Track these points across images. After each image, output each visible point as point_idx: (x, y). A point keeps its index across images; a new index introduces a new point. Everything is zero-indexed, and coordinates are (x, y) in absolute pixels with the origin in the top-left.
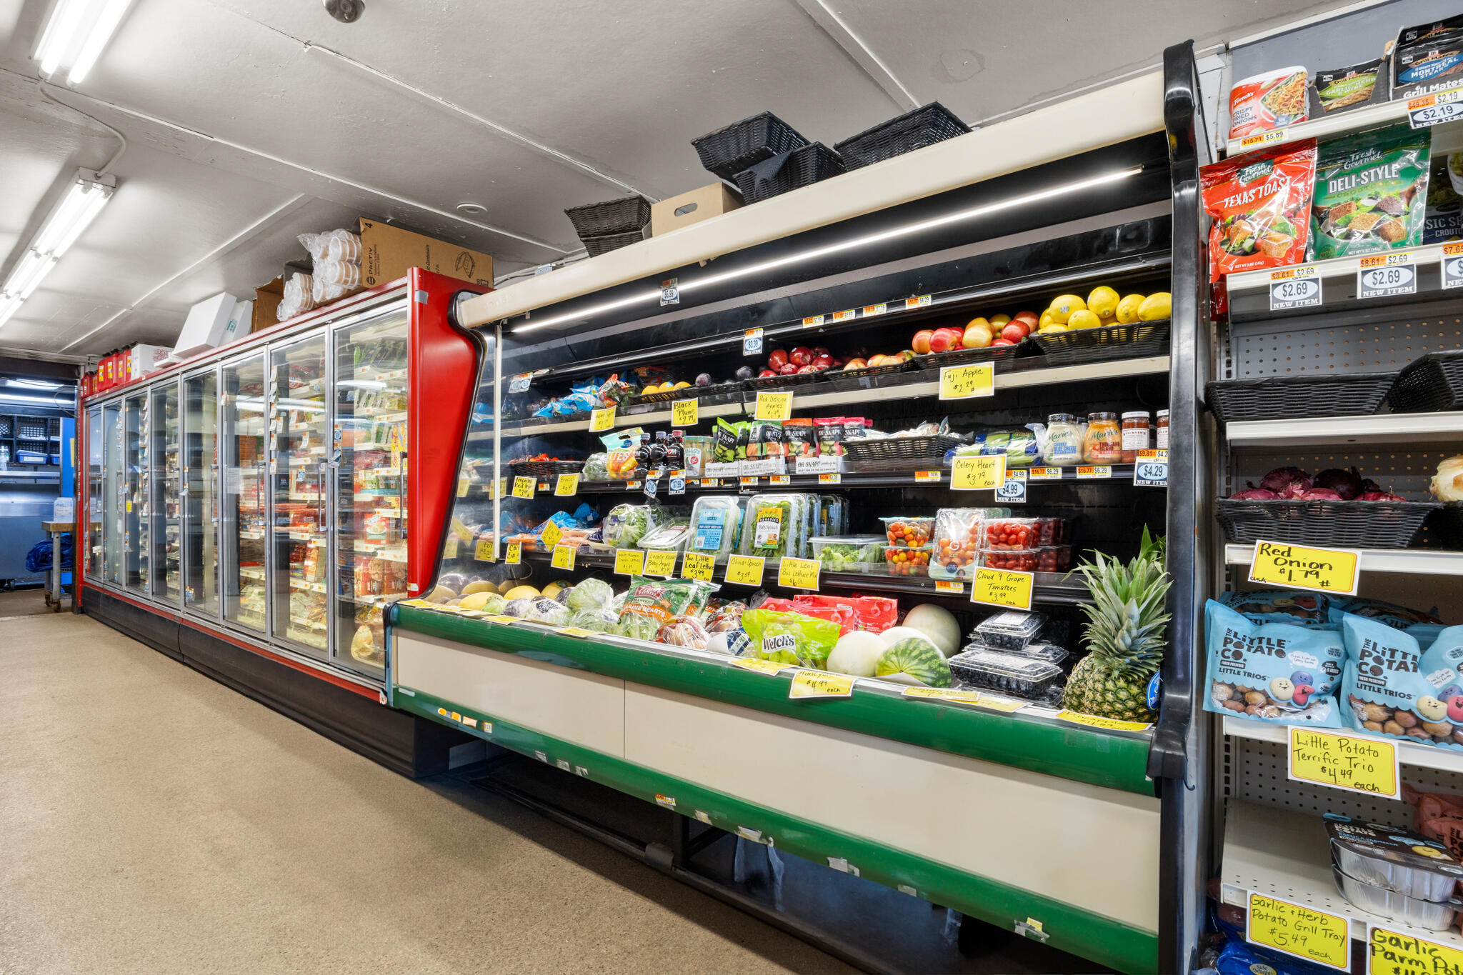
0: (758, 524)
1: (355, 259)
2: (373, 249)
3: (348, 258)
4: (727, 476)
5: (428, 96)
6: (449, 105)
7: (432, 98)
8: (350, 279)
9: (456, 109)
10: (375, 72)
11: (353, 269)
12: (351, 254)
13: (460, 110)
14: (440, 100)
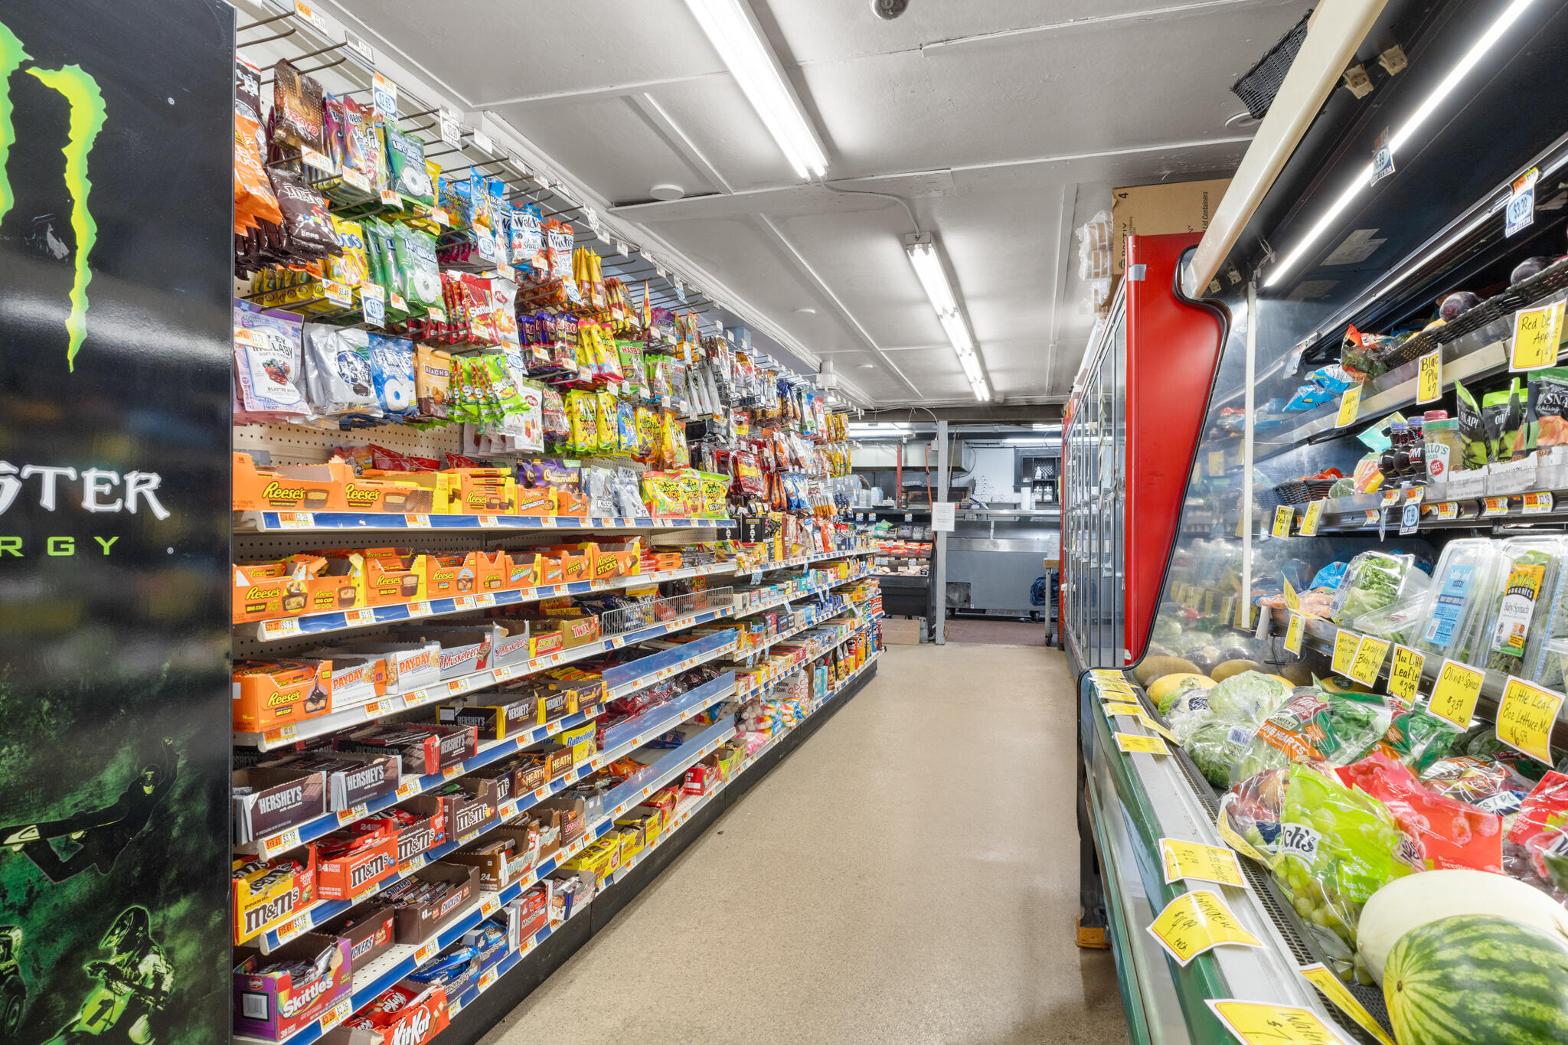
0: (1506, 599)
1: (1107, 243)
2: (1127, 223)
3: (1098, 245)
4: (1465, 497)
5: (1056, 26)
6: (1086, 22)
7: (1062, 25)
8: (1100, 270)
9: (1097, 20)
10: (989, 36)
11: (1105, 256)
12: (1101, 239)
13: (1103, 19)
14: (1071, 23)
